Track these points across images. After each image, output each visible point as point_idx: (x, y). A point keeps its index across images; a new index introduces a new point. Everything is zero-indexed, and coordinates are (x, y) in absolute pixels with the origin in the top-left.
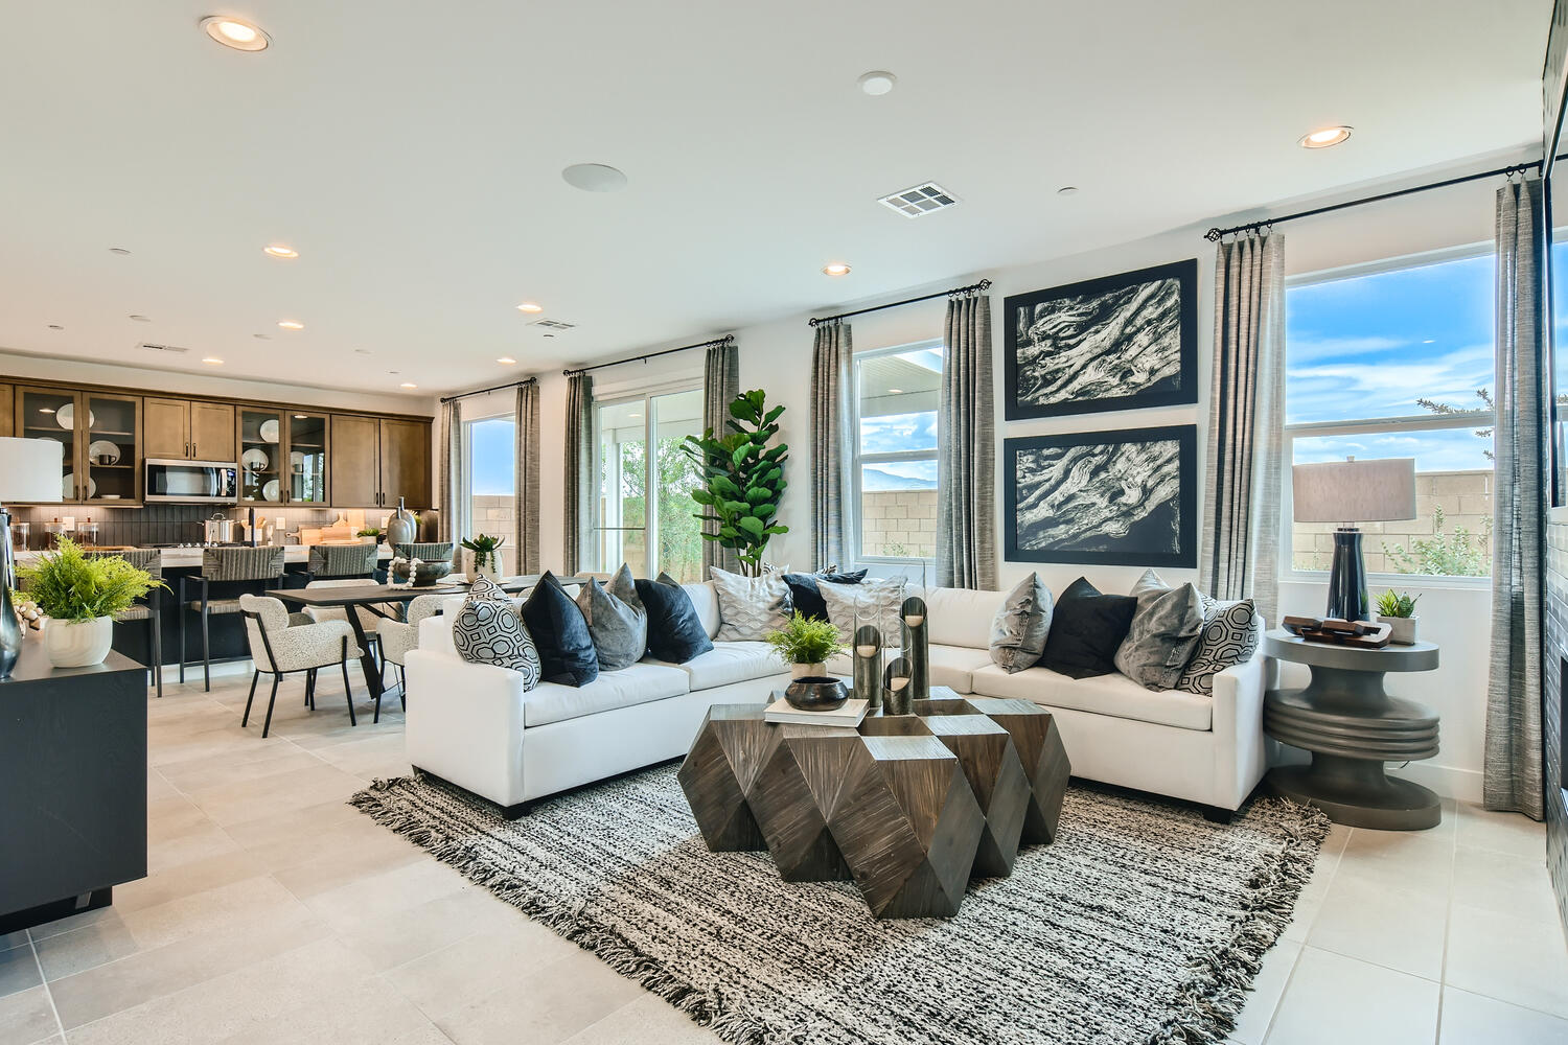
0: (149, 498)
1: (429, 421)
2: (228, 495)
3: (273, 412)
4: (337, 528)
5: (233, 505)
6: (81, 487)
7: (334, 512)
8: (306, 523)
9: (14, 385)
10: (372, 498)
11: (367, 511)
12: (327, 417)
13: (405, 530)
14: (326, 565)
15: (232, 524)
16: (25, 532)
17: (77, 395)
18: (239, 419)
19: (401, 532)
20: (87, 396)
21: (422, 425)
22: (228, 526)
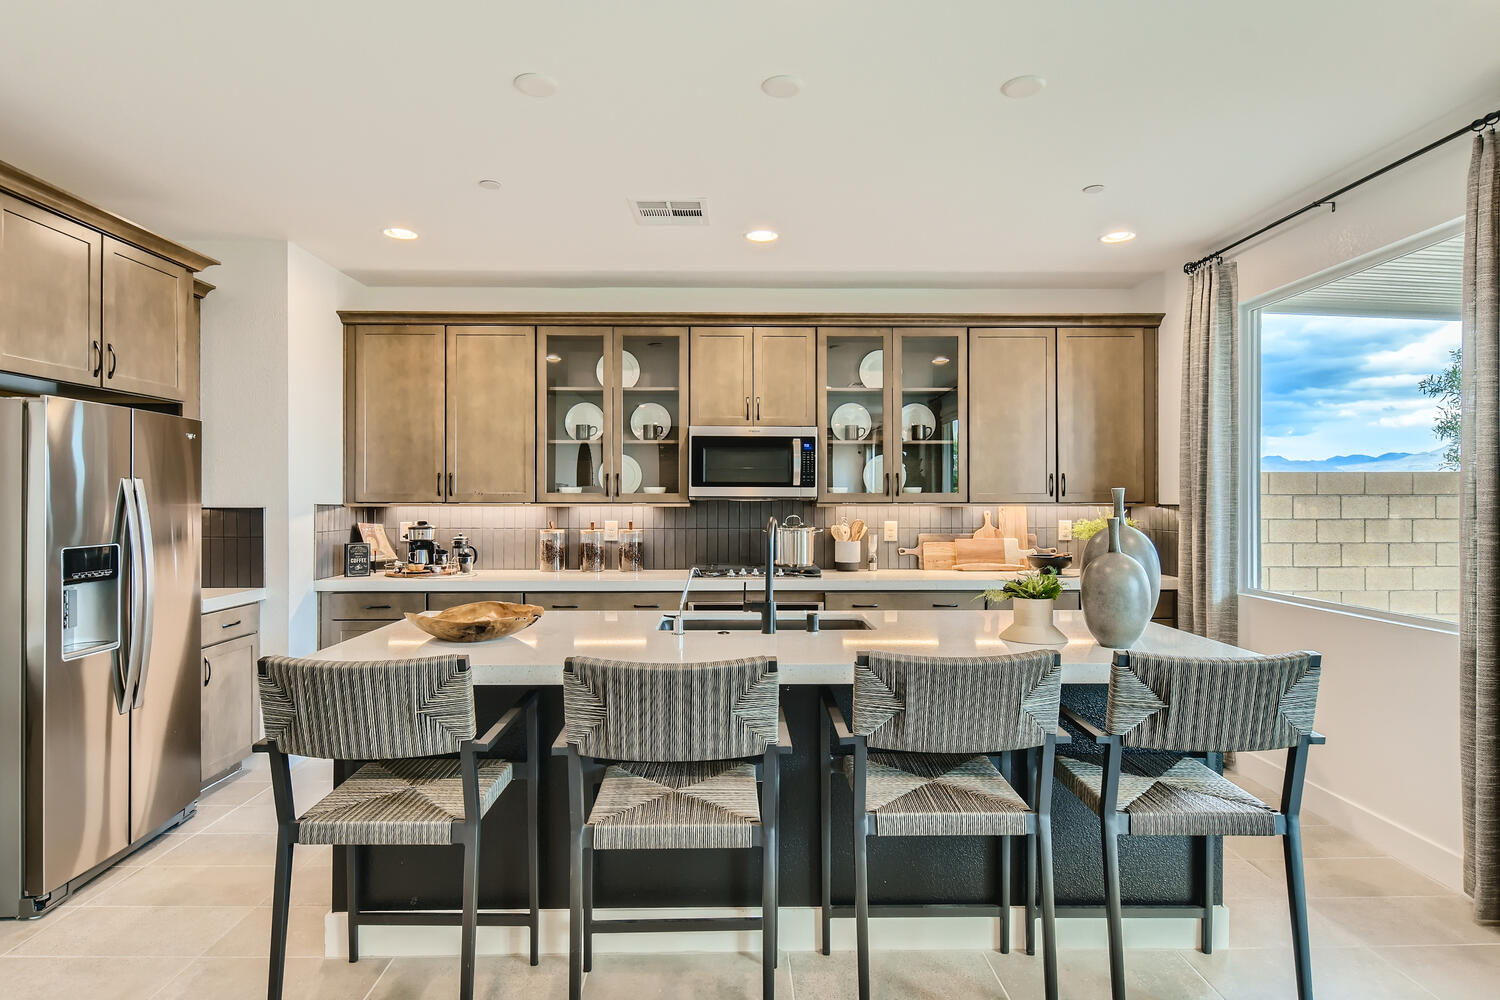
0: (695, 492)
1: (1150, 324)
2: (803, 484)
3: (874, 333)
4: (982, 540)
5: (811, 503)
6: (612, 476)
7: (974, 512)
8: (930, 530)
9: (536, 326)
10: (1041, 485)
11: (1032, 508)
12: (961, 334)
13: (1134, 584)
14: (899, 717)
15: (812, 535)
16: (558, 544)
17: (607, 332)
18: (823, 350)
19: (1121, 592)
20: (620, 332)
21: (1138, 333)
22: (806, 537)
